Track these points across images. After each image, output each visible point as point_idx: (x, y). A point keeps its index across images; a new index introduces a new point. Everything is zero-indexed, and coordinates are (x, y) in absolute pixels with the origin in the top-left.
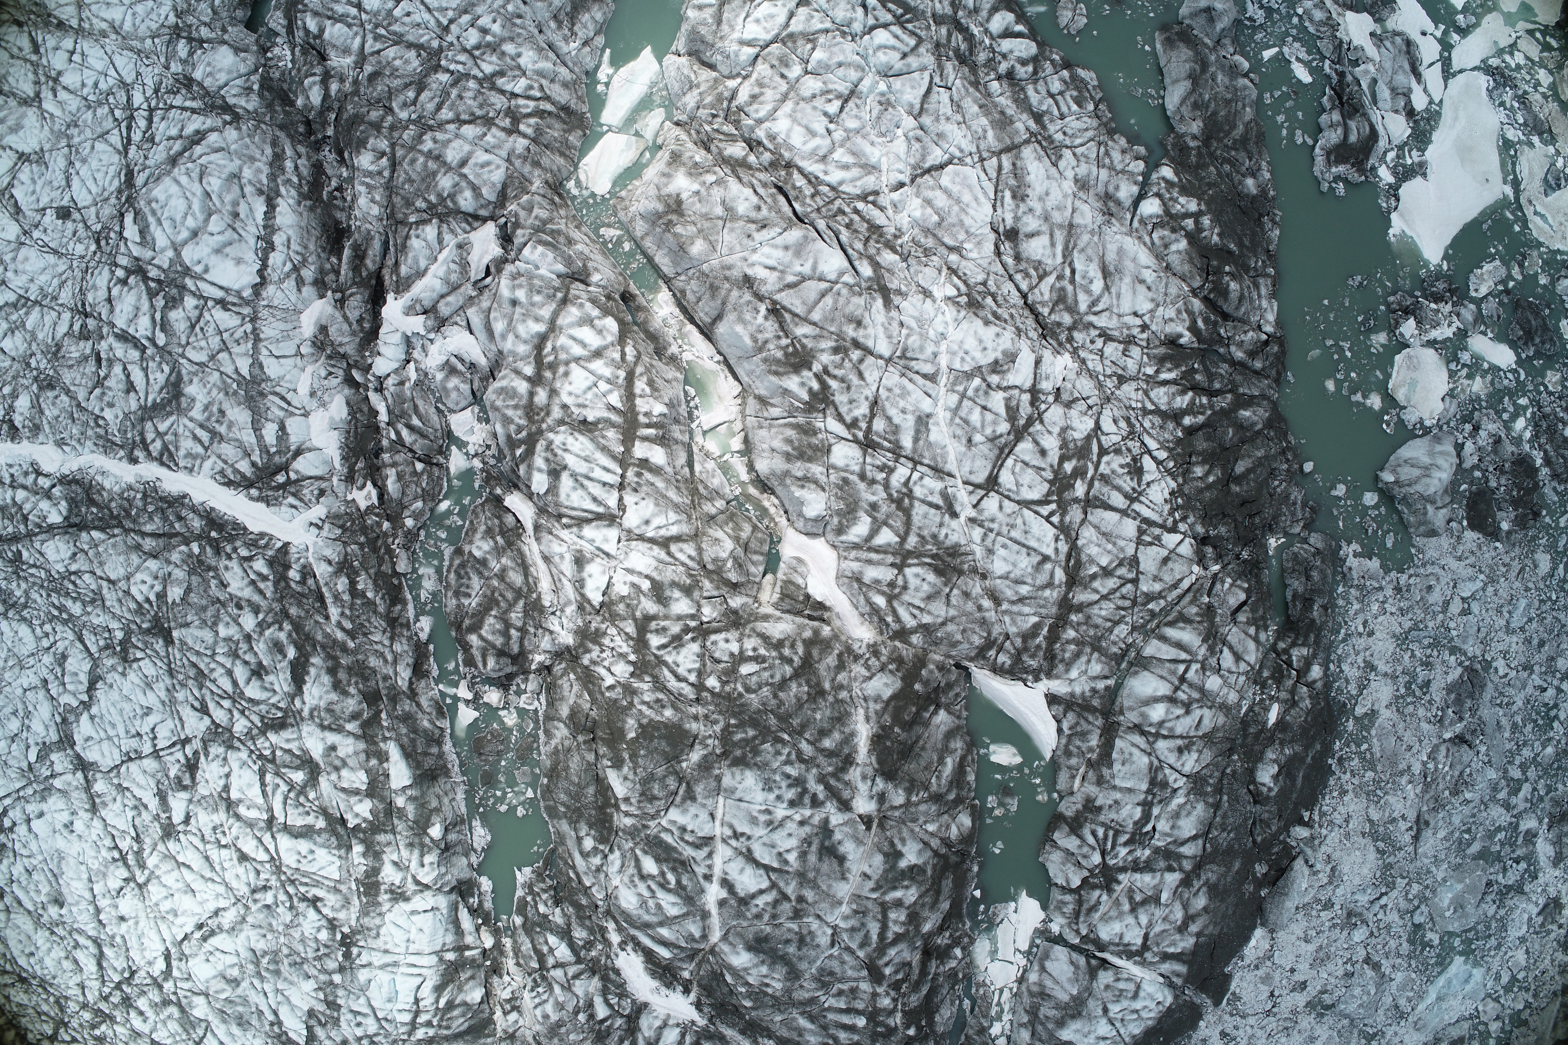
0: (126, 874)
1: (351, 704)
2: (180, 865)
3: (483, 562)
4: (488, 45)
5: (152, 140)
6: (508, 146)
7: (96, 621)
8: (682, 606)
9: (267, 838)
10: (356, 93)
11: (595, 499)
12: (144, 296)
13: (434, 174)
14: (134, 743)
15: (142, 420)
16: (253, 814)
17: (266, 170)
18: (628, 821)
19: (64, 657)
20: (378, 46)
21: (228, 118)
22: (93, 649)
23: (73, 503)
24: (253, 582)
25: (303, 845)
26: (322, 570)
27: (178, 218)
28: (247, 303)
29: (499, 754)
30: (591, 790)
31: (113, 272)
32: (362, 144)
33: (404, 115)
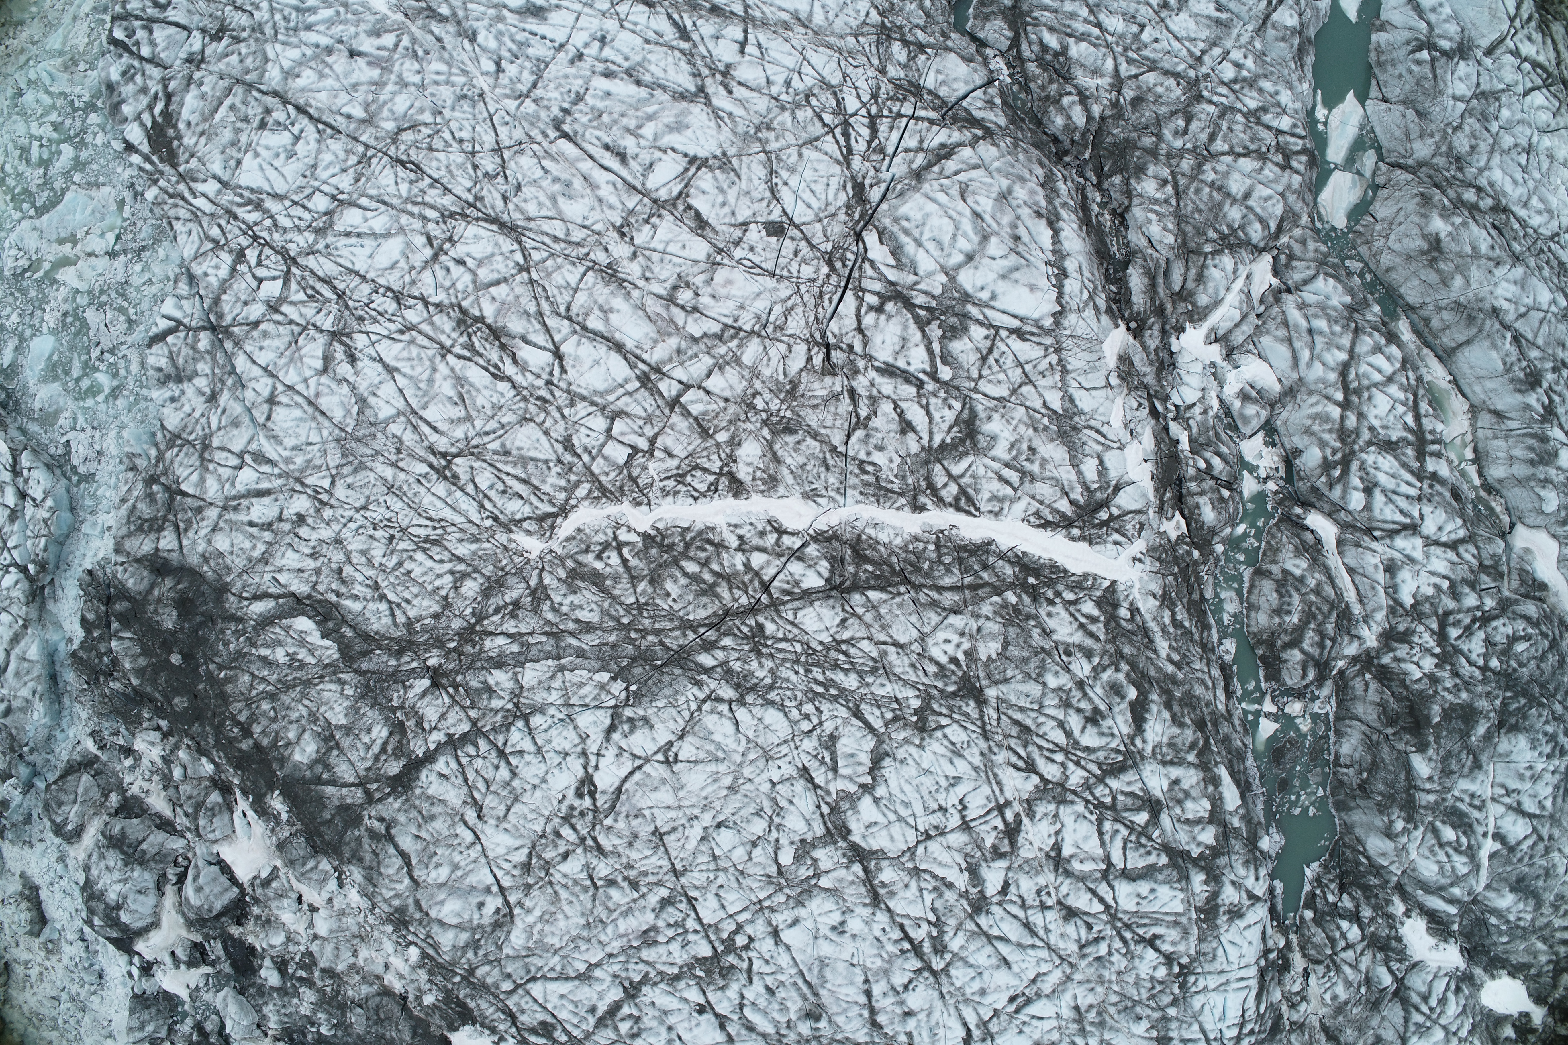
0: (919, 964)
1: (1189, 734)
2: (989, 938)
3: (1301, 580)
4: (1245, 80)
5: (881, 150)
6: (1285, 180)
7: (880, 692)
8: (1471, 600)
9: (1103, 889)
10: (1119, 115)
11: (1401, 512)
12: (912, 327)
13: (1220, 205)
14: (937, 819)
15: (927, 462)
16: (1088, 867)
17: (1041, 192)
18: (1432, 798)
19: (833, 738)
20: (1134, 71)
21: (979, 133)
22: (878, 724)
23: (836, 562)
24: (1082, 626)
25: (1144, 887)
26: (1148, 606)
27: (946, 239)
28: (1047, 332)
29: (1295, 761)
30: (1403, 776)
31: (861, 300)
32: (1140, 171)
33: (1178, 143)
